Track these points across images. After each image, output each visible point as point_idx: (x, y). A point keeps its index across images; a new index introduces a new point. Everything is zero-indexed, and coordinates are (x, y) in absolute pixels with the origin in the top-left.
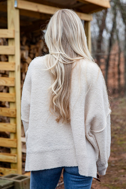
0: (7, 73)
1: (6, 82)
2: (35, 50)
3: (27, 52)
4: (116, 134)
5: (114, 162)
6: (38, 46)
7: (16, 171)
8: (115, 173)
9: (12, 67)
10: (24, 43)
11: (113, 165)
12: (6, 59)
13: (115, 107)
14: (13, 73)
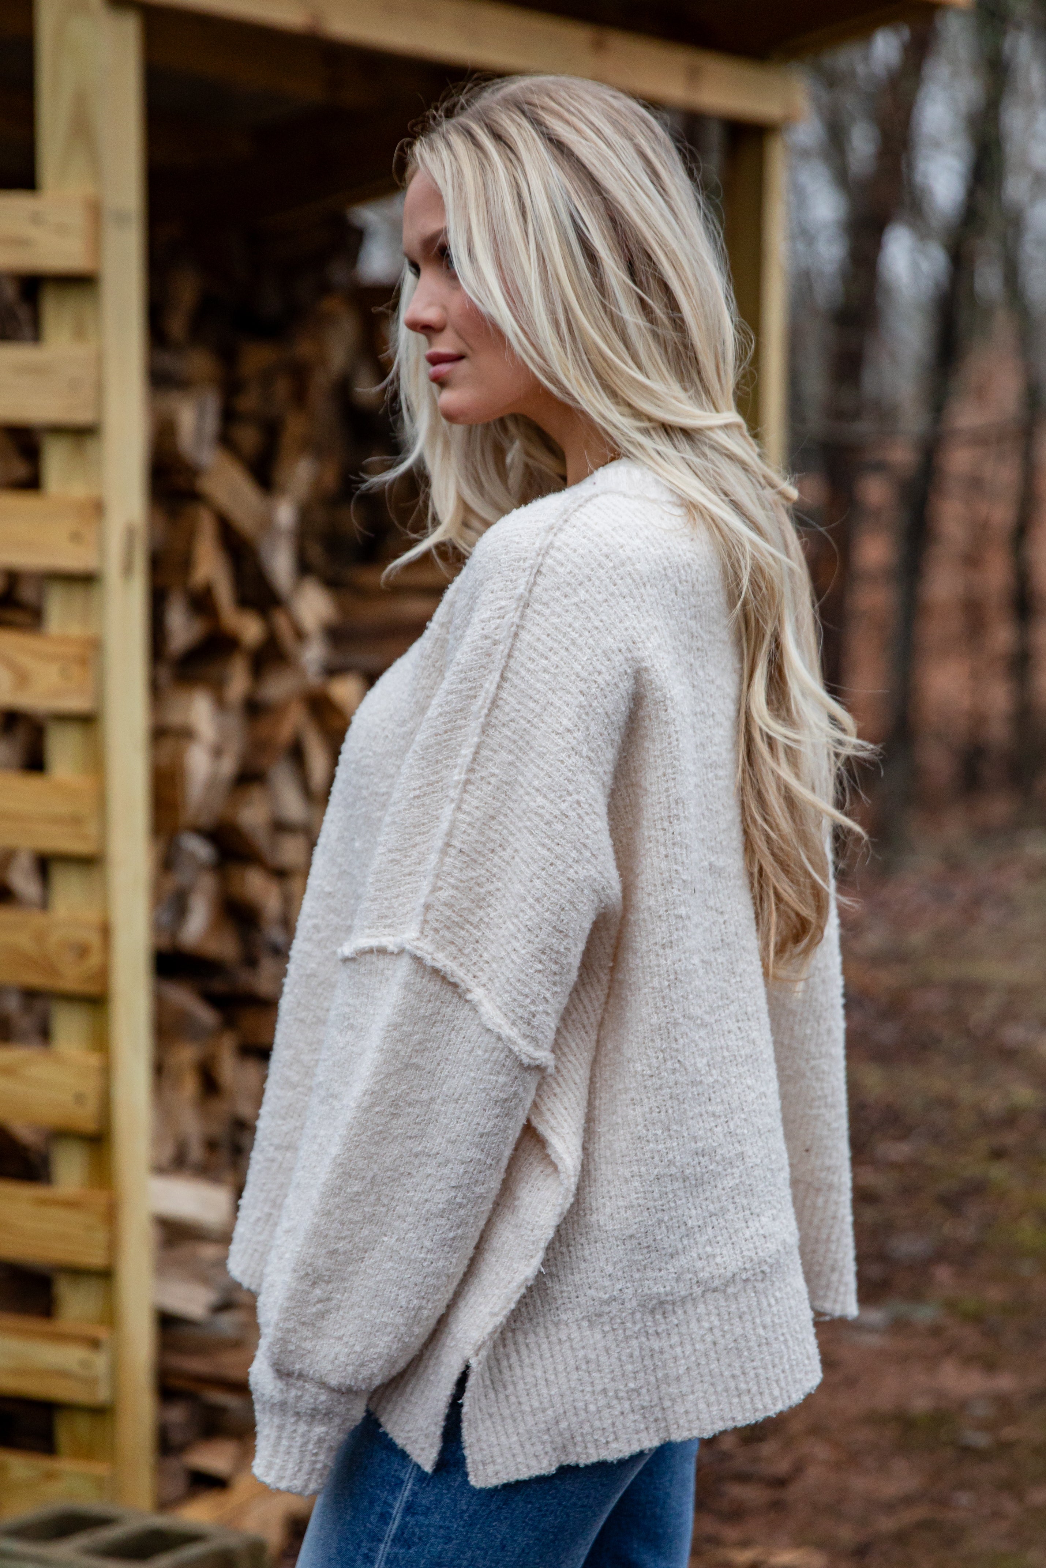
0: (27, 593)
1: (22, 679)
2: (282, 388)
3: (212, 403)
4: (998, 1154)
5: (981, 1410)
6: (304, 349)
7: (99, 1483)
8: (997, 1515)
9: (76, 537)
10: (177, 326)
11: (980, 1440)
12: (20, 470)
13: (990, 915)
14: (78, 593)
